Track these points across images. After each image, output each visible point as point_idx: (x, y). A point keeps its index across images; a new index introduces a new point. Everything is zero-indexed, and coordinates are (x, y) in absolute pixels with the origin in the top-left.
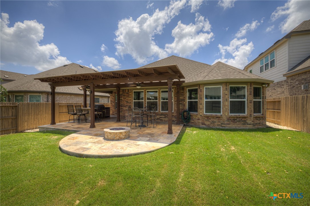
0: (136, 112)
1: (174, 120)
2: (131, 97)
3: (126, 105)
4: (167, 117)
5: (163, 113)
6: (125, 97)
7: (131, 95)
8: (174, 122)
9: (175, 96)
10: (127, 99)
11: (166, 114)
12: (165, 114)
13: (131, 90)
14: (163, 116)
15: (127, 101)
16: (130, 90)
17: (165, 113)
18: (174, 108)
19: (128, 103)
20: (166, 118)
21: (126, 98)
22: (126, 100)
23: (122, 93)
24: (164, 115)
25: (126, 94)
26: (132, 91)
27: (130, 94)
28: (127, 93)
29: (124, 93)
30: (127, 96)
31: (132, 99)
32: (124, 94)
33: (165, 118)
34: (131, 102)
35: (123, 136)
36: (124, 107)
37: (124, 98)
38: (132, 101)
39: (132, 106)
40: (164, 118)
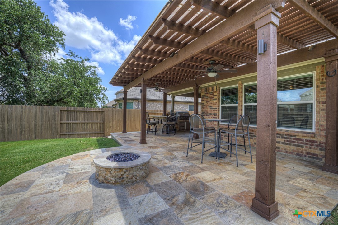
0: (224, 125)
1: (317, 155)
2: (216, 99)
3: (209, 112)
4: (292, 143)
5: (282, 132)
6: (208, 99)
7: (216, 96)
8: (317, 158)
9: (322, 89)
10: (211, 103)
11: (291, 136)
12: (286, 135)
13: (217, 87)
14: (283, 140)
15: (211, 107)
16: (215, 88)
17: (285, 133)
18: (317, 123)
19: (212, 110)
20: (290, 144)
21: (209, 102)
22: (210, 105)
23: (204, 94)
24: (283, 138)
25: (209, 95)
26: (218, 89)
27: (215, 94)
28: (211, 94)
29: (208, 93)
30: (211, 98)
31: (218, 102)
32: (207, 95)
33: (287, 144)
34: (216, 108)
35: (112, 179)
36: (207, 116)
37: (206, 102)
38: (219, 106)
39: (218, 114)
40: (283, 143)
